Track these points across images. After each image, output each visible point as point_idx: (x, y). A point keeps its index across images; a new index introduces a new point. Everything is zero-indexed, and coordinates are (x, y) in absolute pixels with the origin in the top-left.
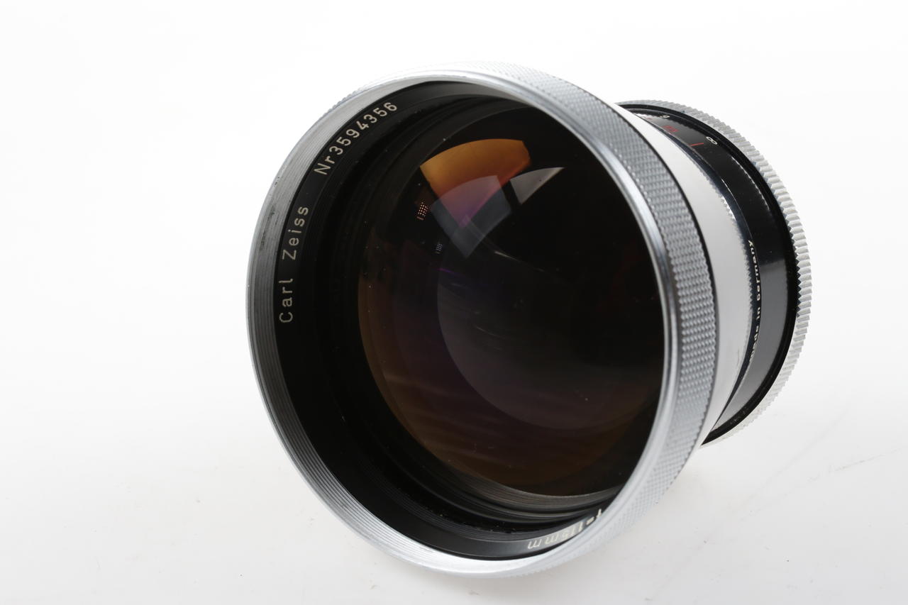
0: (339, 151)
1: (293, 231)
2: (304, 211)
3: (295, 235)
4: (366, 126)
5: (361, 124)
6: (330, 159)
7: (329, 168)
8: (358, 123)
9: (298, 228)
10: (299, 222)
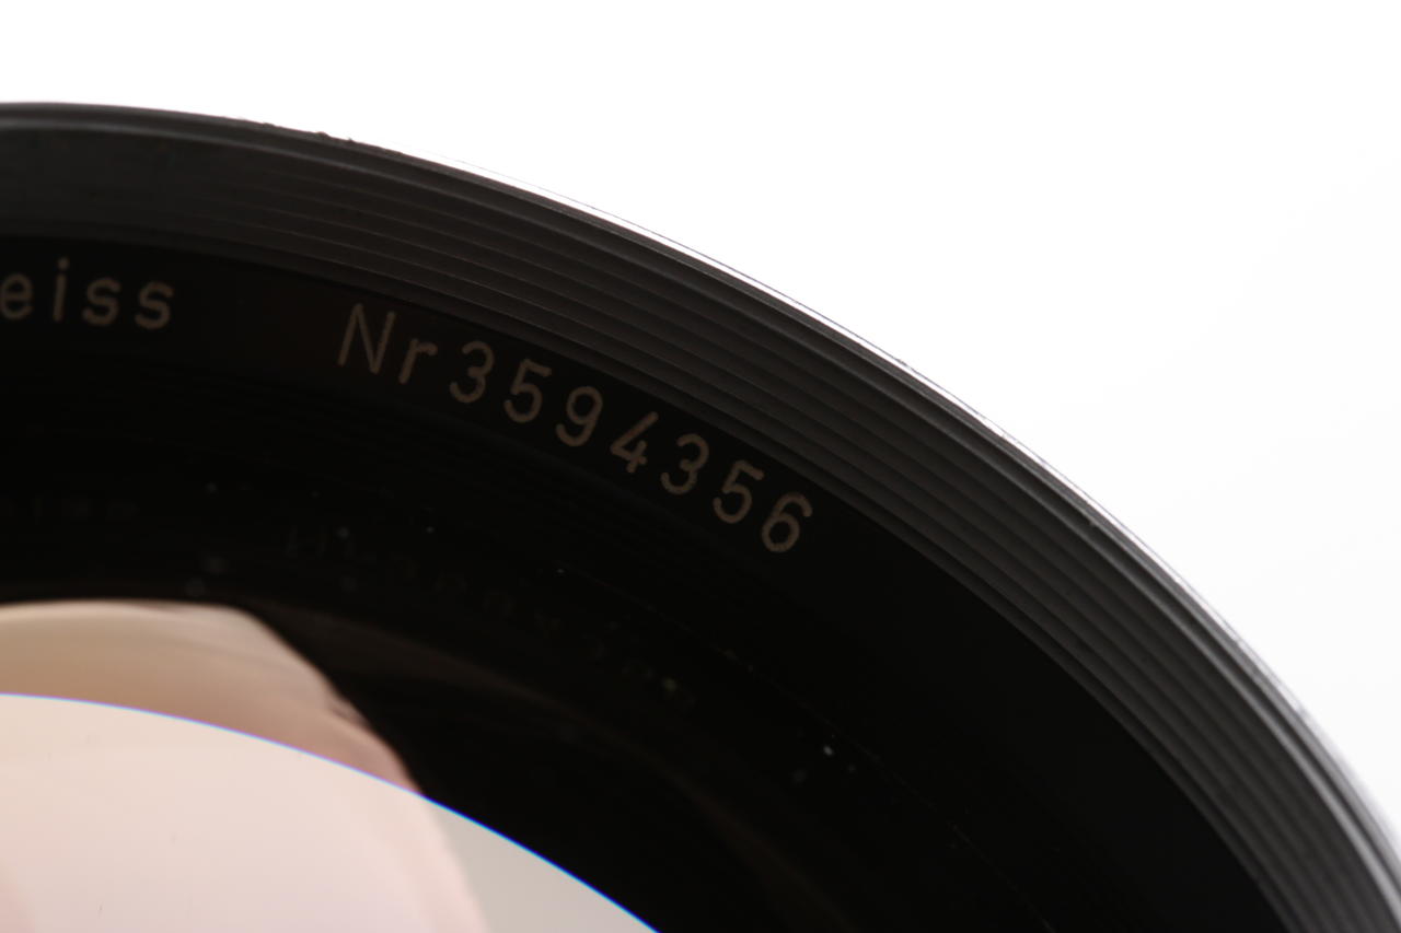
0: (467, 386)
1: (61, 282)
2: (156, 307)
3: (42, 299)
4: (636, 459)
5: (642, 437)
6: (422, 357)
7: (375, 367)
8: (652, 418)
9: (76, 300)
10: (102, 303)
